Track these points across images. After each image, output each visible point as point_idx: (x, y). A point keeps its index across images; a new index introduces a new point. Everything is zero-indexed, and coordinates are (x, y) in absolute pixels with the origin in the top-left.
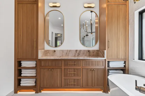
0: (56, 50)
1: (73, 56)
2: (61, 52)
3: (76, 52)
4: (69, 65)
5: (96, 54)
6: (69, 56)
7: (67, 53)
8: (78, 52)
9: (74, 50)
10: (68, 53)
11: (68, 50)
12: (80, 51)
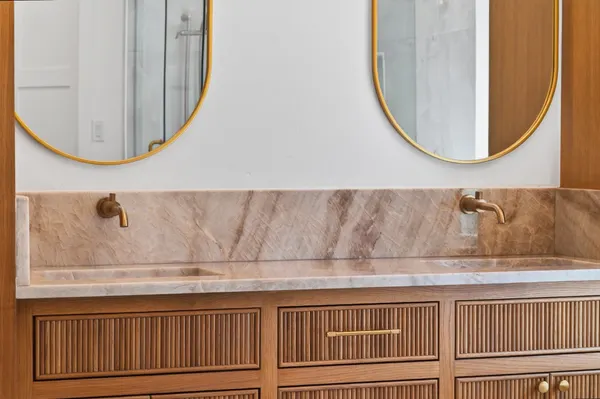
0: (124, 195)
1: (310, 254)
2: (180, 214)
3: (335, 218)
4: (325, 352)
5: (532, 230)
6: (265, 255)
7: (240, 232)
8: (357, 213)
9: (320, 193)
10: (249, 223)
11: (251, 193)
12: (381, 200)
